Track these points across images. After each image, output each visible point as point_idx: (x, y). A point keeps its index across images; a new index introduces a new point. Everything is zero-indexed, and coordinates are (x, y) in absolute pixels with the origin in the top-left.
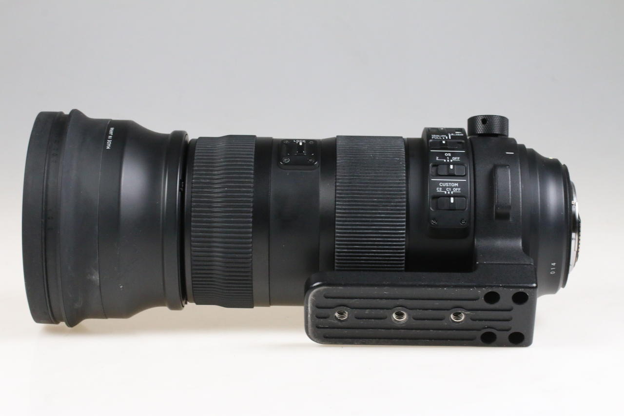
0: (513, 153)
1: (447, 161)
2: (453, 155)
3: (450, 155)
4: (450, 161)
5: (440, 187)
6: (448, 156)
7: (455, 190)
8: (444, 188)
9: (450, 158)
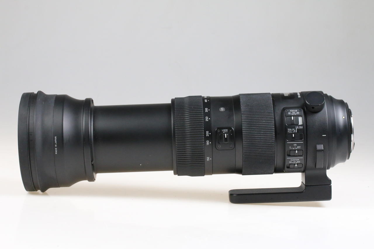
0: (325, 135)
1: (294, 149)
2: (298, 145)
3: (296, 145)
4: (296, 149)
5: (291, 161)
6: (295, 146)
7: (298, 162)
8: (293, 161)
9: (296, 147)
